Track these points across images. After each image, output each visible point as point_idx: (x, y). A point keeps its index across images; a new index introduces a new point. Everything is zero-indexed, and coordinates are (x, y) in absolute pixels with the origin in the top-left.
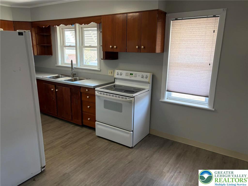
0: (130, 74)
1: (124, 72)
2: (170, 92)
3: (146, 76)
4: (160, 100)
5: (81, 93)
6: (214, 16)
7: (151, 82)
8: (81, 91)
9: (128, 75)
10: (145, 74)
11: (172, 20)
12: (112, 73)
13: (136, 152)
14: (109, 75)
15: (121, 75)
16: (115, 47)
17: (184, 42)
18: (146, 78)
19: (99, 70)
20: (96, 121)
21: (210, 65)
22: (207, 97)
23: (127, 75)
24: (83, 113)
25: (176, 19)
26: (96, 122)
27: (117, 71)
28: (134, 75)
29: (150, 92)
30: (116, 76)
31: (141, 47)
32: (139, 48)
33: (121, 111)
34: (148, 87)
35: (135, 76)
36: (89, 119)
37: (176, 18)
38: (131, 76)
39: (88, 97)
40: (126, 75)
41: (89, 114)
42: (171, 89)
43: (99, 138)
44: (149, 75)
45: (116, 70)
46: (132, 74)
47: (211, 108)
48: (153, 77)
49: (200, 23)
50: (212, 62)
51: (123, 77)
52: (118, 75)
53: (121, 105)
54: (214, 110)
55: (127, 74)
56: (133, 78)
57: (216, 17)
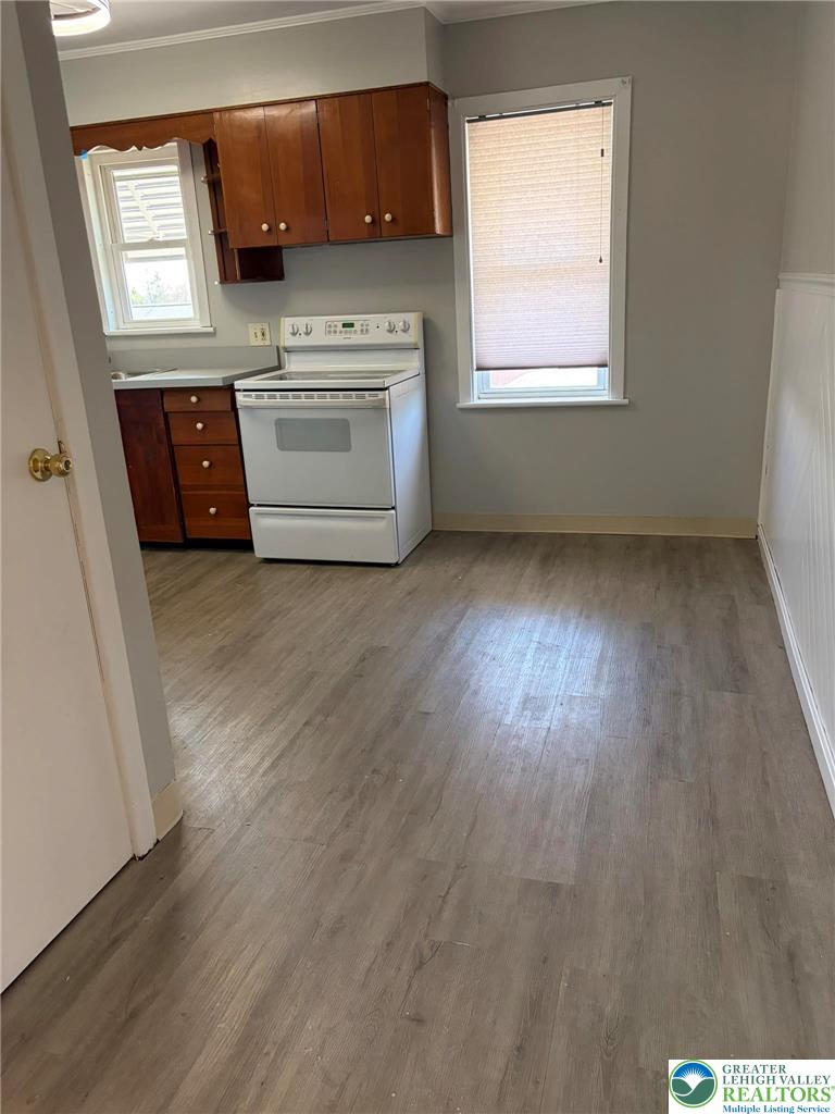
0: (344, 325)
1: (318, 322)
2: (485, 372)
3: (405, 322)
4: (458, 405)
5: (166, 415)
6: (599, 104)
7: (421, 345)
8: (166, 409)
9: (335, 332)
10: (398, 319)
11: (469, 121)
12: (263, 334)
13: (414, 575)
14: (254, 342)
15: (307, 334)
16: (283, 226)
17: (515, 196)
18: (405, 330)
19: (211, 329)
20: (253, 505)
21: (601, 261)
22: (604, 365)
23: (330, 330)
24: (183, 493)
25: (482, 118)
26: (251, 509)
27: (287, 323)
28: (357, 327)
29: (423, 376)
30: (288, 340)
31: (381, 217)
32: (373, 221)
33: (347, 448)
34: (415, 363)
35: (362, 330)
36: (212, 510)
37: (481, 114)
38: (346, 332)
39: (199, 426)
40: (330, 332)
41: (210, 492)
42: (489, 361)
43: (268, 566)
44: (413, 319)
45: (287, 319)
46: (352, 325)
47: (620, 400)
48: (427, 326)
49: (558, 128)
50: (605, 251)
51: (319, 338)
52: (294, 334)
53: (344, 426)
54: (626, 401)
55: (330, 326)
56: (355, 338)
57: (604, 105)
